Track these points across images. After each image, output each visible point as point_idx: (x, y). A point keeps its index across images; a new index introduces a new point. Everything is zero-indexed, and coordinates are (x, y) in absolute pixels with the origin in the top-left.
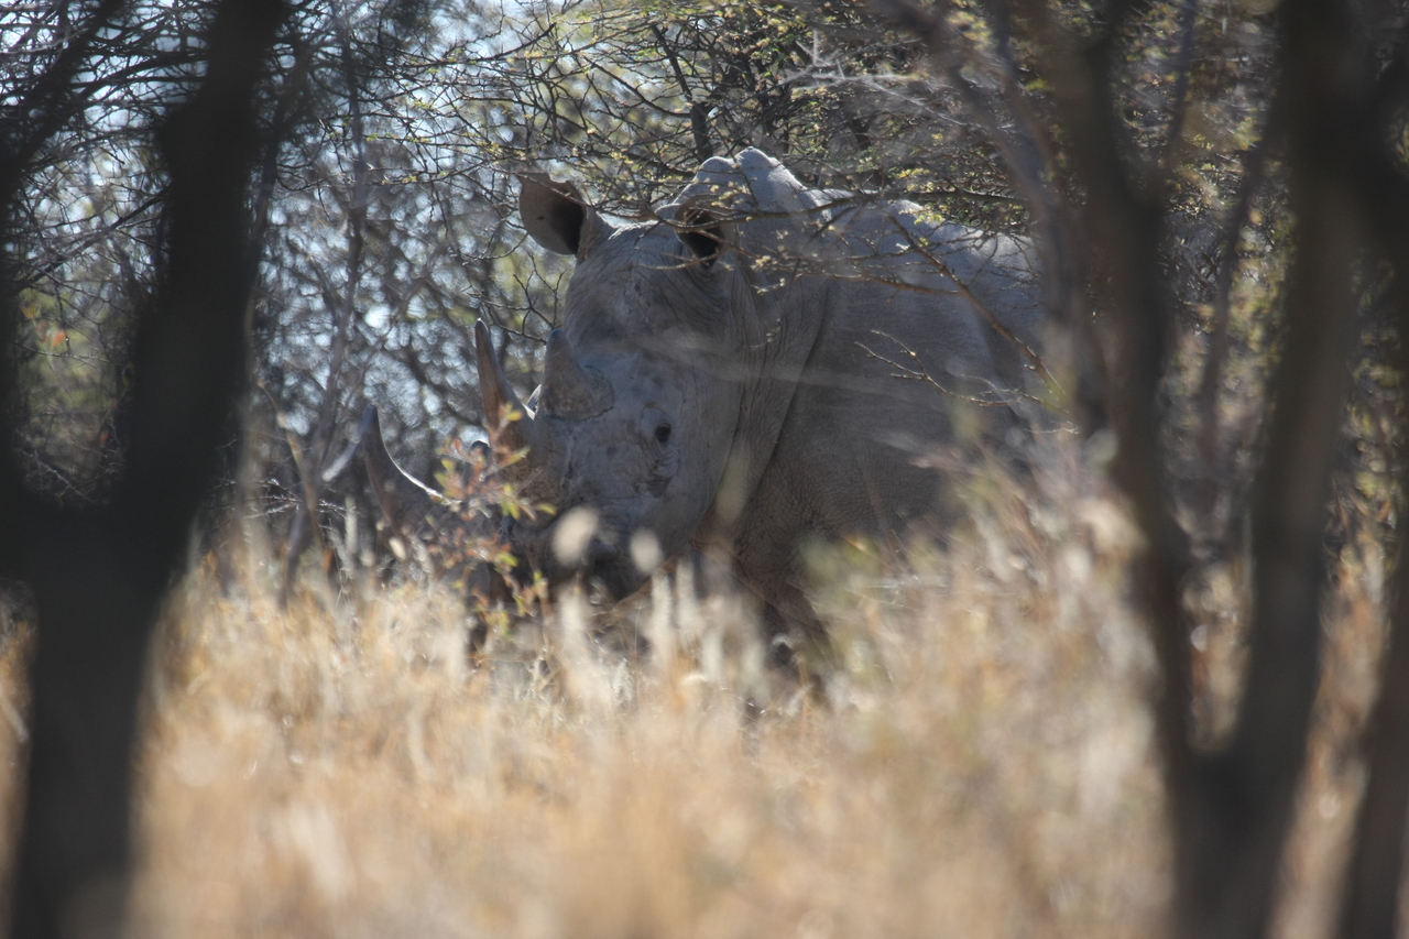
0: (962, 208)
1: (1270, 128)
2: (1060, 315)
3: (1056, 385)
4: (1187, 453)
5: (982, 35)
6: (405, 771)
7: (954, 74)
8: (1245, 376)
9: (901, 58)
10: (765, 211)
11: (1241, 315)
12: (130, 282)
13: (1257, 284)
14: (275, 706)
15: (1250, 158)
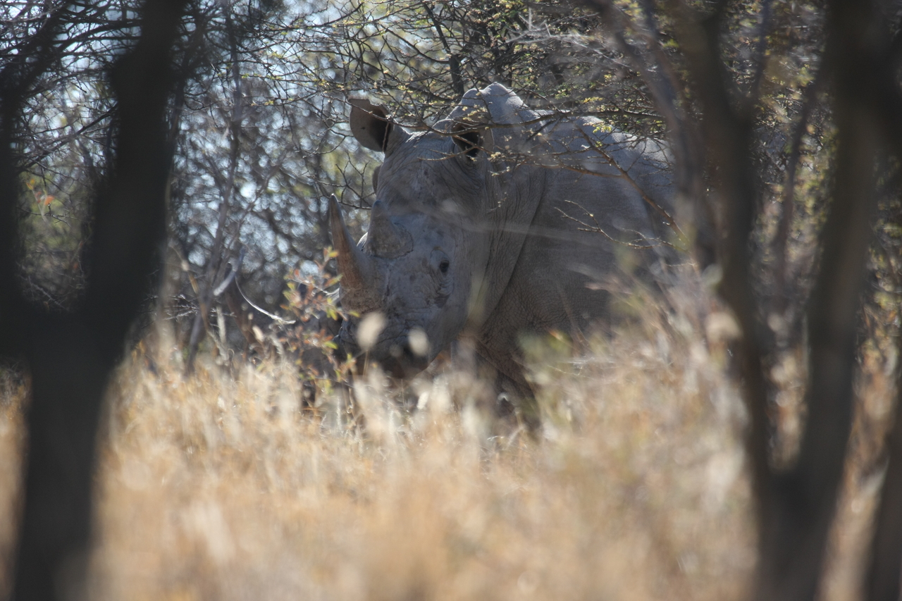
0: (623, 122)
1: (821, 74)
2: (686, 191)
3: (683, 236)
4: (767, 279)
5: (636, 13)
7: (620, 38)
8: (805, 231)
9: (585, 26)
11: (802, 190)
12: (90, 168)
13: (811, 171)
14: (181, 440)
15: (808, 91)
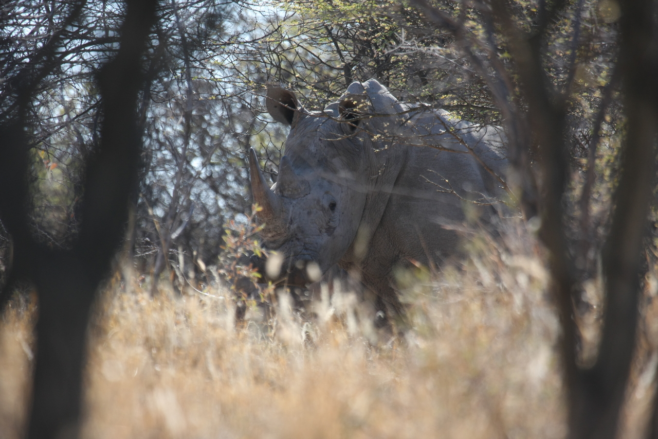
0: (470, 114)
1: (615, 76)
2: (516, 164)
3: (512, 195)
4: (575, 228)
5: (480, 32)
6: (208, 375)
7: (467, 50)
8: (603, 193)
9: (442, 42)
10: (379, 113)
11: (601, 163)
12: (81, 145)
13: (608, 148)
14: (148, 343)
15: (605, 90)
